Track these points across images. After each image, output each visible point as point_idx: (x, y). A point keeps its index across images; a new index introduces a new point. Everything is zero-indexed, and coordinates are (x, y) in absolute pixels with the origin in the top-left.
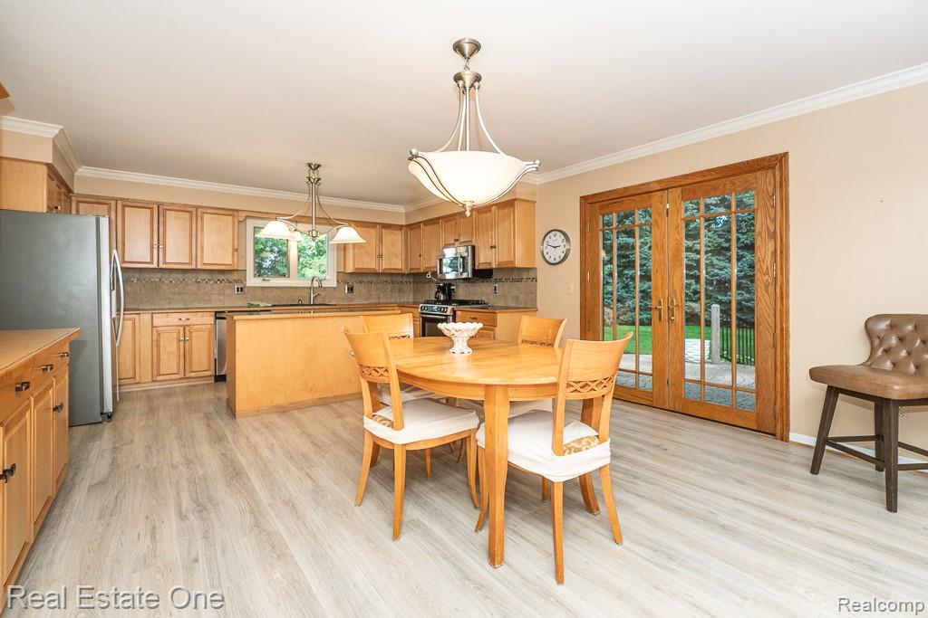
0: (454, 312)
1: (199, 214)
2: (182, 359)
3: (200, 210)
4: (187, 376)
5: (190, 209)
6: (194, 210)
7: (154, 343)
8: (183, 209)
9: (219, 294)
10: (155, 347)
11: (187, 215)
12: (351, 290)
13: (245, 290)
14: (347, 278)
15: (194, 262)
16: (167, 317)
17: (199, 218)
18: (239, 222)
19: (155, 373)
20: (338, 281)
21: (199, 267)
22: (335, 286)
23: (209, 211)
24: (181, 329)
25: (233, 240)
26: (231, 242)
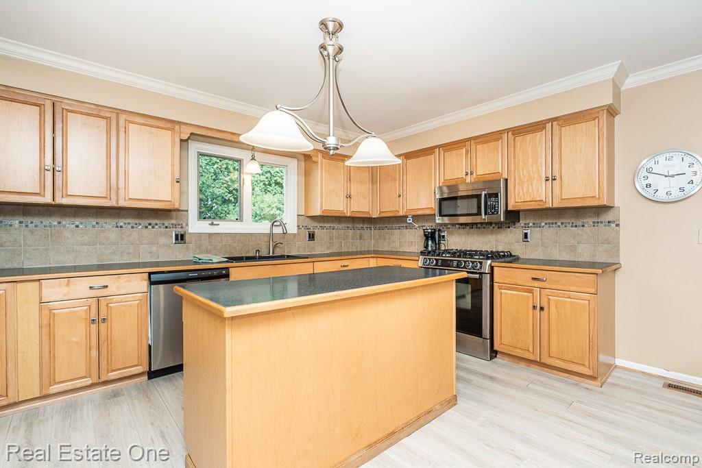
0: (492, 268)
1: (122, 123)
2: (94, 353)
3: (123, 117)
4: (103, 379)
5: (107, 115)
6: (114, 117)
7: (45, 330)
8: (97, 112)
9: (152, 244)
10: (45, 338)
11: (103, 123)
12: (312, 237)
13: (187, 237)
14: (311, 224)
15: (114, 197)
16: (68, 285)
17: (122, 130)
18: (181, 140)
19: (46, 381)
20: (298, 226)
21: (122, 203)
22: (296, 232)
23: (138, 119)
24: (93, 303)
25: (172, 165)
26: (169, 168)
